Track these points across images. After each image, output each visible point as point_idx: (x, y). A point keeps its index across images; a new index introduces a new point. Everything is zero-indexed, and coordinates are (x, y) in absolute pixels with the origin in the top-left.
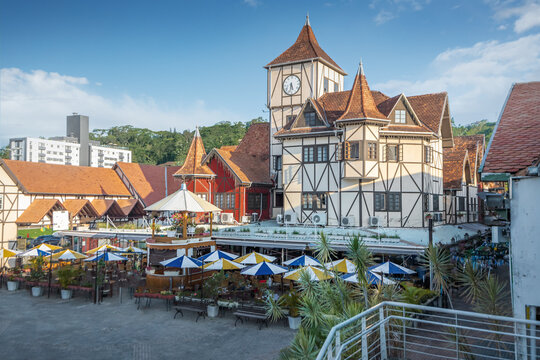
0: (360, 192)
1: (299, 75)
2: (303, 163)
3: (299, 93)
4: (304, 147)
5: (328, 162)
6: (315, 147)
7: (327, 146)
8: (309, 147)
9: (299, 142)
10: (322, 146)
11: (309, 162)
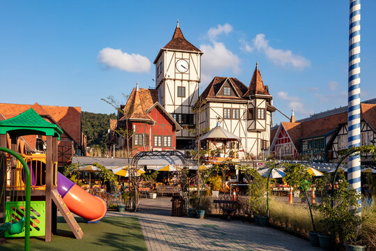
0: (258, 139)
1: (188, 61)
2: (224, 119)
3: (188, 72)
4: (224, 109)
5: (239, 119)
6: (231, 109)
7: (239, 109)
8: (227, 109)
9: (221, 105)
10: (236, 109)
11: (227, 118)
